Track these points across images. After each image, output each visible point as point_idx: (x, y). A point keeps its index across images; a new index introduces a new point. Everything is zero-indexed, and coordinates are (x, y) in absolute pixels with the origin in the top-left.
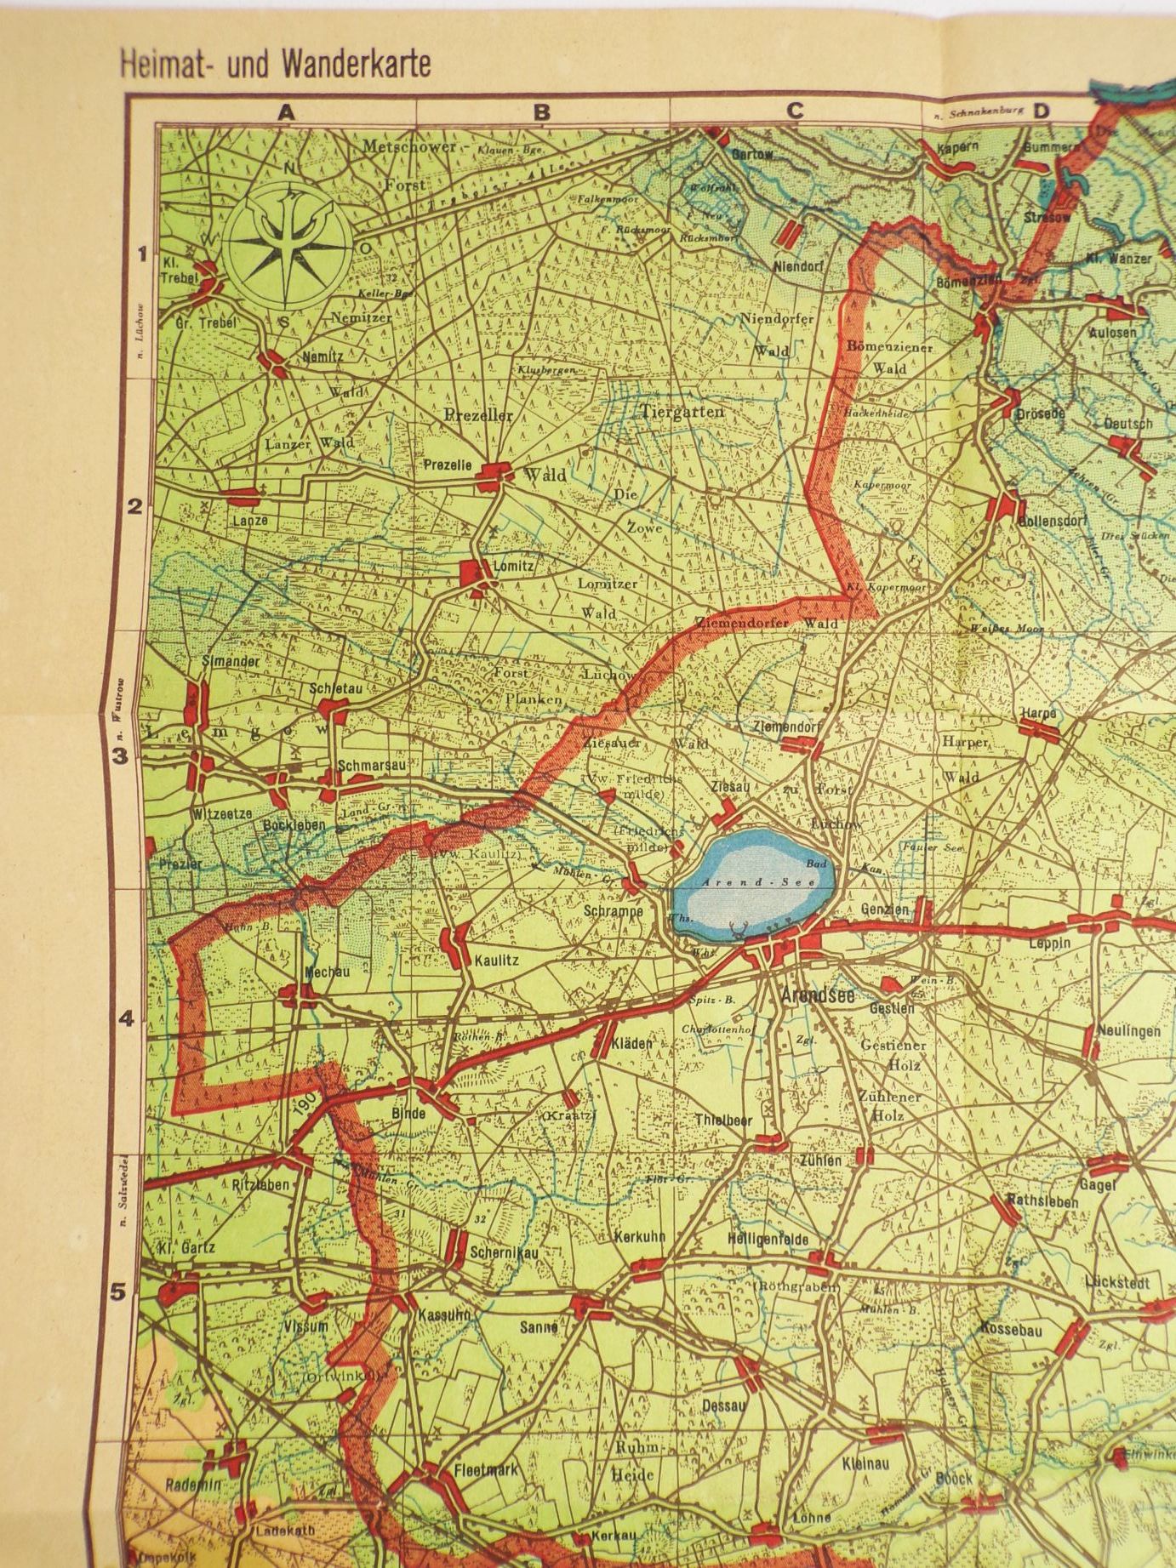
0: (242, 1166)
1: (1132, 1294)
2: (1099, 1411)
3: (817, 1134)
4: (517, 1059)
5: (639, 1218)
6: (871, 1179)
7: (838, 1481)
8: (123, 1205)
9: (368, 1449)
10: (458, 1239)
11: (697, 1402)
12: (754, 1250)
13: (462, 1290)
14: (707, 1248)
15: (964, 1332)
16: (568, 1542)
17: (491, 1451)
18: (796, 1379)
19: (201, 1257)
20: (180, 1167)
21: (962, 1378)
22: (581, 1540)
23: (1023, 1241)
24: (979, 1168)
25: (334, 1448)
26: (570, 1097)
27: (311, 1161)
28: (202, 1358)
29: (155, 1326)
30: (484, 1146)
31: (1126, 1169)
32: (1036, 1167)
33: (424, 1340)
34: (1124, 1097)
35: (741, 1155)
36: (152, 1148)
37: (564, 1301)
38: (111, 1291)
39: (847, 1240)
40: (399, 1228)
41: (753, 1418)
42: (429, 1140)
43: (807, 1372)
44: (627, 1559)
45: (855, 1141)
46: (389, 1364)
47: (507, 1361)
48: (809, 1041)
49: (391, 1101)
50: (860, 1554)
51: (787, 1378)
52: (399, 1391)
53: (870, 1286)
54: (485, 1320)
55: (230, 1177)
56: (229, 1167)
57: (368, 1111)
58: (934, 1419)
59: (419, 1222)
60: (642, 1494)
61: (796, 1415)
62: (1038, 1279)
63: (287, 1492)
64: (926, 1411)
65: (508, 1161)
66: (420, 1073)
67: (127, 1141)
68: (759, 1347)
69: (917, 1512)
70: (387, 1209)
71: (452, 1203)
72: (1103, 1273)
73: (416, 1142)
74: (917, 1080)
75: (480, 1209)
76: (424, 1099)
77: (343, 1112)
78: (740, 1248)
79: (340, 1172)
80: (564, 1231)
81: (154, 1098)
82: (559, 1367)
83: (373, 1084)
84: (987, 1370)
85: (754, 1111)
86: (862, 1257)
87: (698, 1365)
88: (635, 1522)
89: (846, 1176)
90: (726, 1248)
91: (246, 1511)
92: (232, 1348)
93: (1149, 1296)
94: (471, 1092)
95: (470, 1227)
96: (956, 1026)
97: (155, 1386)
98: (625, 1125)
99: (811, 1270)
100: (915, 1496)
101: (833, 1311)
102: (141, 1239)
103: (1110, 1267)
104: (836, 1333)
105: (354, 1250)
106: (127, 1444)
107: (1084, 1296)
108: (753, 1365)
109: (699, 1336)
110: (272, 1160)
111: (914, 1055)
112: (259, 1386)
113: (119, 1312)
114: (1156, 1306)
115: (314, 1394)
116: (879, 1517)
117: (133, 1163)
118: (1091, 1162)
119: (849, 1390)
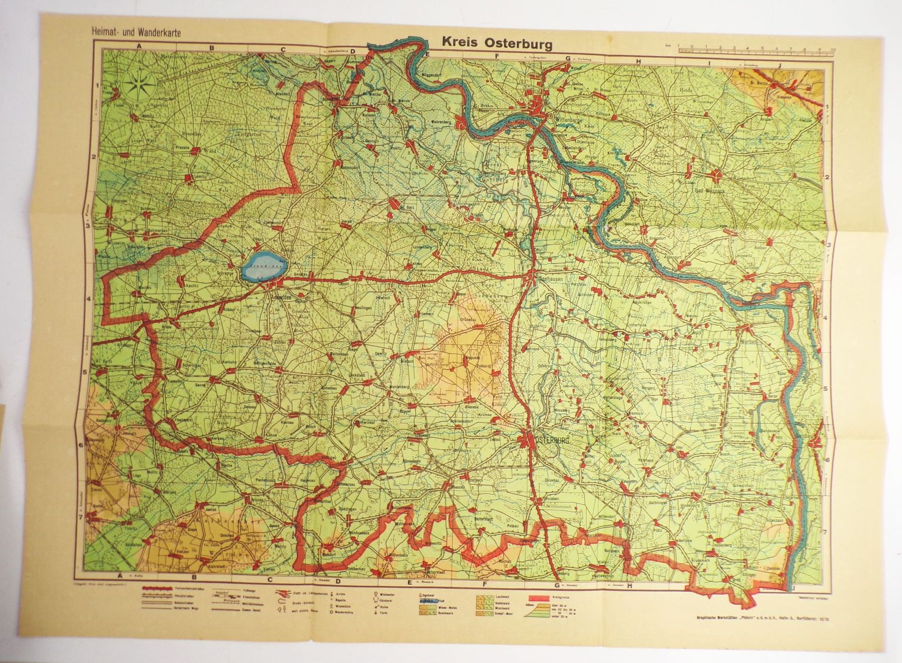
0: (120, 340)
1: (360, 378)
2: (351, 410)
3: (279, 335)
4: (197, 313)
5: (229, 357)
6: (293, 348)
7: (279, 426)
8: (87, 349)
9: (151, 414)
10: (179, 361)
11: (242, 406)
12: (261, 366)
13: (180, 375)
14: (247, 366)
15: (317, 389)
16: (205, 440)
17: (185, 416)
18: (270, 401)
19: (108, 364)
20: (102, 340)
21: (316, 402)
22: (209, 439)
23: (334, 365)
24: (323, 345)
25: (142, 413)
26: (211, 324)
27: (139, 339)
28: (108, 390)
29: (95, 381)
30: (187, 336)
31: (360, 345)
32: (338, 345)
33: (169, 387)
34: (361, 325)
35: (258, 340)
36: (95, 334)
37: (208, 378)
38: (83, 372)
39: (286, 364)
40: (163, 358)
41: (258, 410)
42: (172, 335)
43: (274, 399)
44: (221, 445)
45: (290, 337)
46: (159, 393)
47: (191, 393)
48: (278, 310)
49: (161, 324)
50: (285, 447)
51: (268, 400)
52: (161, 400)
53: (292, 376)
54: (186, 383)
55: (117, 343)
56: (117, 340)
57: (155, 326)
58: (307, 412)
59: (169, 356)
60: (225, 427)
61: (269, 410)
62: (337, 375)
63: (129, 423)
64: (306, 410)
65: (194, 341)
66: (170, 316)
67: (88, 332)
68: (261, 392)
69: (301, 436)
70: (160, 353)
71: (178, 352)
72: (353, 373)
73: (169, 335)
74: (307, 321)
75: (186, 354)
76: (171, 323)
77: (148, 326)
78: (257, 366)
79: (147, 342)
80: (208, 360)
81: (96, 321)
82: (205, 396)
83: (157, 319)
84: (323, 399)
85: (262, 329)
86: (290, 369)
87: (244, 396)
88: (223, 435)
89: (287, 346)
90: (253, 366)
91: (118, 428)
92: (116, 388)
93: (365, 379)
94: (184, 322)
95: (183, 358)
96: (319, 307)
97: (94, 396)
98: (227, 332)
99: (276, 372)
100: (299, 431)
101: (282, 383)
102: (91, 359)
103: (355, 371)
104: (282, 389)
105: (150, 363)
106: (86, 410)
107: (348, 379)
108: (259, 397)
109: (244, 389)
110: (129, 338)
111: (307, 314)
112: (123, 397)
113: (85, 378)
114: (367, 381)
115: (138, 400)
116: (290, 436)
117: (90, 338)
118: (352, 343)
119: (285, 404)
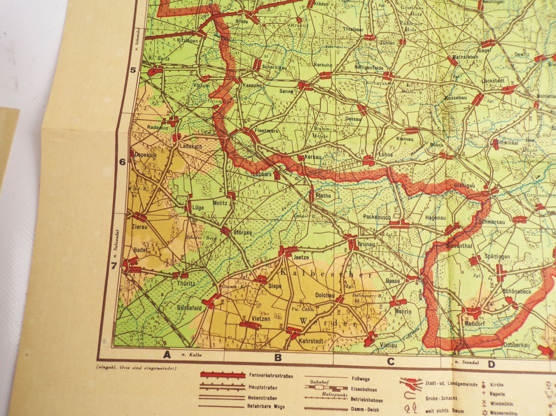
0: (181, 34)
1: (498, 84)
2: (488, 124)
3: (386, 35)
4: (281, 7)
5: (323, 59)
6: (405, 50)
7: (395, 143)
8: (137, 44)
9: (223, 122)
10: (258, 63)
11: (344, 117)
12: (364, 71)
13: (259, 78)
14: (347, 69)
15: (439, 101)
16: (296, 159)
17: (269, 126)
18: (379, 113)
19: (164, 62)
20: (159, 33)
21: (438, 116)
22: (301, 158)
23: (459, 70)
24: (443, 48)
25: (211, 121)
26: (299, 20)
27: (206, 34)
28: (163, 92)
29: (146, 81)
30: (268, 33)
31: (494, 45)
32: (463, 46)
33: (244, 92)
34: (492, 21)
35: (359, 40)
36: (149, 26)
37: (296, 84)
38: (130, 70)
39: (397, 69)
40: (237, 57)
41: (364, 123)
42: (249, 31)
43: (383, 111)
44: (317, 167)
45: (400, 37)
46: (231, 99)
47: (274, 101)
48: (383, 6)
49: (235, 17)
50: (403, 172)
51: (376, 112)
52: (235, 106)
53: (405, 84)
54: (267, 88)
55: (176, 38)
56: (176, 34)
57: (227, 20)
58: (429, 128)
59: (244, 56)
60: (324, 140)
61: (379, 123)
62: (464, 81)
63: (192, 132)
64: (427, 124)
65: (277, 39)
66: (246, 9)
67: (140, 23)
68: (366, 102)
69: (424, 157)
70: (233, 51)
71: (257, 51)
72: (488, 78)
73: (244, 31)
74: (421, 19)
75: (266, 53)
76: (247, 17)
77: (218, 20)
78: (359, 70)
79: (216, 38)
80: (296, 62)
81: (151, 11)
82: (293, 104)
83: (229, 11)
84: (447, 112)
85: (364, 27)
86: (402, 74)
87: (344, 106)
88: (321, 152)
89: (396, 48)
90: (354, 70)
91: (176, 137)
92: (174, 90)
93: (504, 85)
94: (264, 16)
95: (262, 59)
96: (434, 3)
97: (145, 99)
98: (318, 29)
99: (384, 78)
100: (422, 150)
101: (392, 92)
102: (143, 55)
103: (490, 76)
104: (393, 99)
105: (220, 63)
106: (133, 115)
107: (481, 86)
108: (364, 108)
109: (344, 97)
110: (192, 33)
111: (420, 11)
112: (184, 102)
113: (133, 77)
114: (507, 88)
115: (203, 106)
116: (410, 157)
117: (142, 31)
118: (482, 43)
119: (398, 117)
